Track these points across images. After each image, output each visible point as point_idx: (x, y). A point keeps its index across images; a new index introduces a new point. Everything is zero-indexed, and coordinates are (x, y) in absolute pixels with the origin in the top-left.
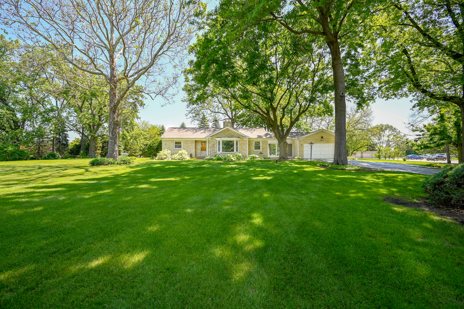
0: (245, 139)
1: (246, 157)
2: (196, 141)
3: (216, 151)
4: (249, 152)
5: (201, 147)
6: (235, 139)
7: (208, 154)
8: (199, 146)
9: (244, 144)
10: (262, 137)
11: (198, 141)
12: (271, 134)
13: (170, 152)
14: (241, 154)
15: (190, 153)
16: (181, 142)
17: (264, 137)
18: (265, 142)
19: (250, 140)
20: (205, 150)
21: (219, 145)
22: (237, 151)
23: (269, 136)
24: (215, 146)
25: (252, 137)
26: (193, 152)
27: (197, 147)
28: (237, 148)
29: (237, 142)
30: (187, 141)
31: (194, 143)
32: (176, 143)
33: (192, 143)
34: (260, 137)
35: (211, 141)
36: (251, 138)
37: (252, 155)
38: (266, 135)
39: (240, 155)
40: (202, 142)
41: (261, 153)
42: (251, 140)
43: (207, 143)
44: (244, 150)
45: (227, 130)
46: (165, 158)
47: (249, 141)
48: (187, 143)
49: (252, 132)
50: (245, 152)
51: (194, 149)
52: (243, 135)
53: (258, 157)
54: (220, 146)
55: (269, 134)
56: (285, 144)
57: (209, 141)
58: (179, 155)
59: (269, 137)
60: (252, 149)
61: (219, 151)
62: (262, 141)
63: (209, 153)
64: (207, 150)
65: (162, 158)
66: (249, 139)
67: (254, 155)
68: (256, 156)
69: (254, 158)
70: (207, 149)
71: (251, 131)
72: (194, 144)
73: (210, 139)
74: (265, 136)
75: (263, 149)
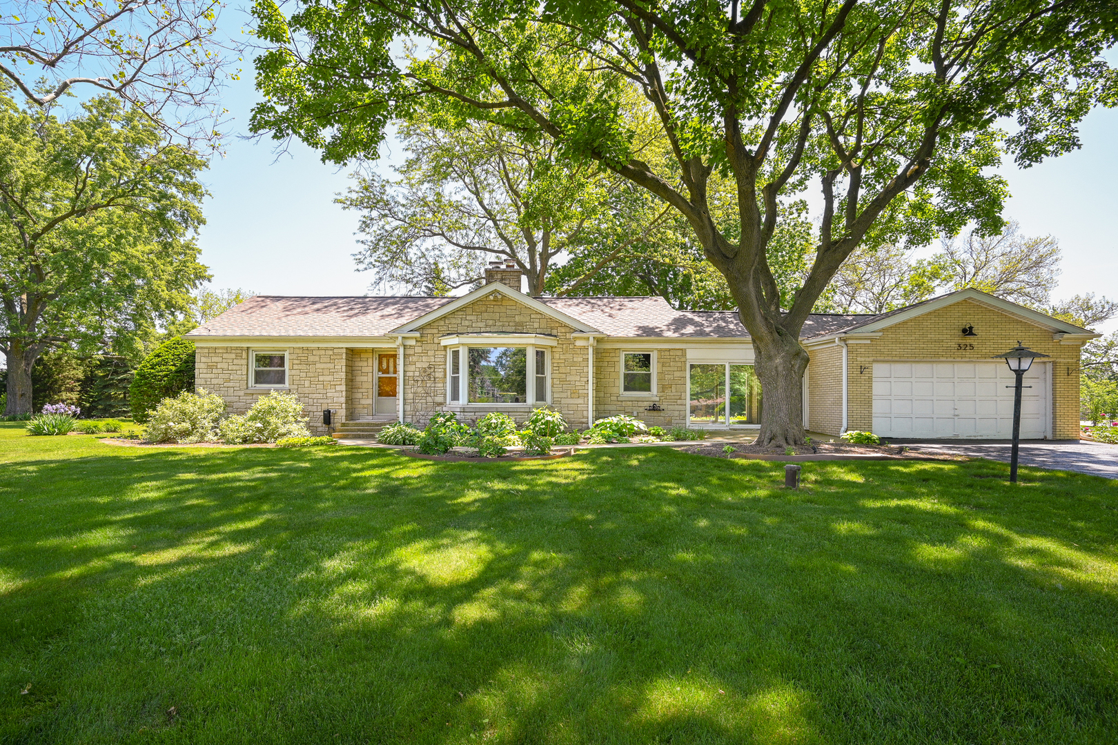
0: (579, 343)
1: (584, 428)
2: (353, 354)
3: (439, 399)
4: (598, 402)
5: (376, 381)
6: (533, 341)
7: (401, 414)
8: (369, 374)
9: (574, 364)
10: (659, 334)
11: (365, 350)
12: (697, 319)
13: (220, 401)
14: (557, 415)
15: (325, 407)
16: (282, 358)
17: (670, 334)
18: (674, 357)
19: (603, 348)
20: (393, 394)
21: (456, 369)
22: (540, 396)
23: (690, 329)
24: (439, 375)
25: (613, 334)
26: (337, 400)
27: (360, 379)
28: (540, 383)
29: (540, 355)
30: (309, 348)
31: (344, 362)
32: (261, 359)
33: (331, 361)
34: (648, 332)
35: (418, 350)
36: (609, 339)
37: (614, 420)
38: (679, 324)
39: (556, 417)
40: (381, 357)
41: (654, 408)
42: (608, 346)
43: (400, 362)
44: (575, 394)
45: (496, 300)
46: (185, 434)
47: (597, 352)
48: (311, 358)
49: (613, 312)
50: (580, 401)
51: (343, 388)
52: (568, 322)
53: (643, 426)
54: (461, 375)
55: (691, 322)
56: (797, 363)
57: (410, 352)
58: (253, 418)
59: (691, 335)
60: (614, 390)
61: (455, 396)
62: (660, 351)
63: (408, 408)
64: (400, 396)
65: (171, 434)
66: (599, 340)
67: (624, 419)
68: (635, 423)
69: (622, 434)
70: (400, 389)
71: (607, 310)
72: (341, 364)
73: (413, 342)
74: (675, 331)
75: (663, 388)
